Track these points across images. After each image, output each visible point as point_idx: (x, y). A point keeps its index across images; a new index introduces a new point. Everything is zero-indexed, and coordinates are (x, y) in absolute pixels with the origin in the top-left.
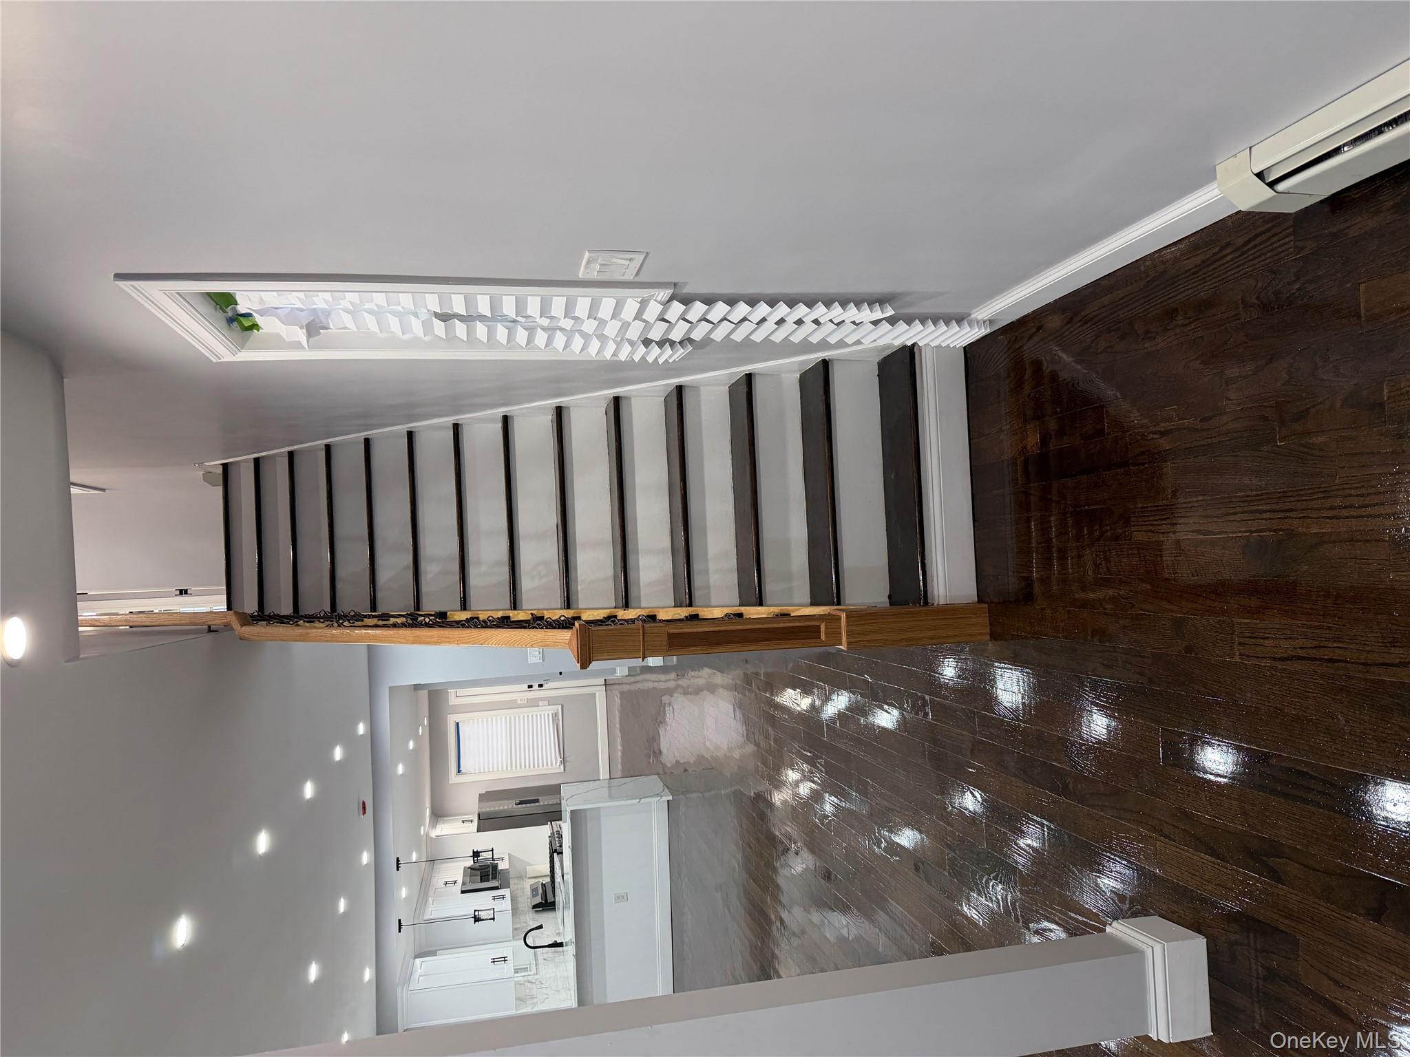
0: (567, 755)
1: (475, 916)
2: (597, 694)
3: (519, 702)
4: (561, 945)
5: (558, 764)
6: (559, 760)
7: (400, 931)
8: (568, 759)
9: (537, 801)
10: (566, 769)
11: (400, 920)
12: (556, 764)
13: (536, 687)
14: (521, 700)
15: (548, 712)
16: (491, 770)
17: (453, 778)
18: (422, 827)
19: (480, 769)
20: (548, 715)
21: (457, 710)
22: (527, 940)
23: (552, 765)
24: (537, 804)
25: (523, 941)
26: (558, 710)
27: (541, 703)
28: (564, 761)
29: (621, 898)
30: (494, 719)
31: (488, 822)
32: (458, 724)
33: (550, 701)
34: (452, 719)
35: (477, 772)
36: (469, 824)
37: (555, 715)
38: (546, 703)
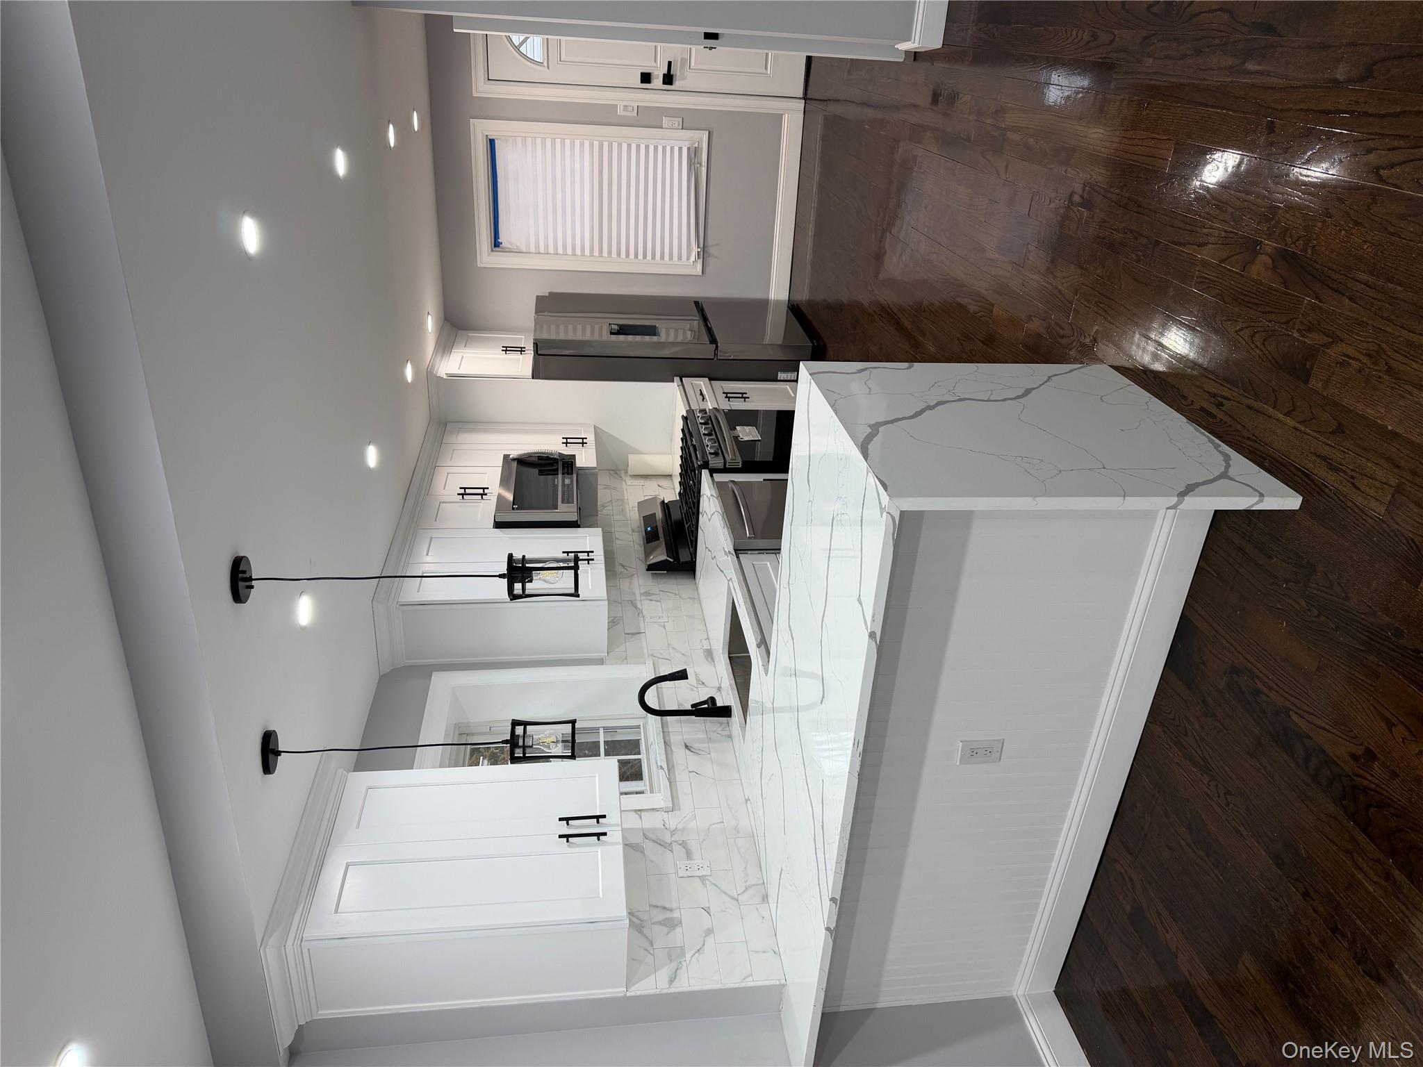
0: (710, 242)
3: (620, 112)
5: (693, 259)
6: (695, 250)
8: (712, 250)
9: (651, 331)
10: (708, 270)
12: (688, 259)
13: (658, 81)
14: (625, 108)
15: (680, 144)
16: (560, 251)
17: (486, 257)
19: (537, 246)
20: (680, 149)
21: (491, 109)
23: (680, 258)
24: (655, 339)
26: (702, 139)
27: (666, 121)
28: (704, 254)
29: (978, 753)
30: (568, 142)
31: (554, 360)
32: (492, 143)
33: (688, 120)
34: (481, 129)
35: (533, 250)
36: (516, 356)
37: (694, 153)
38: (677, 122)
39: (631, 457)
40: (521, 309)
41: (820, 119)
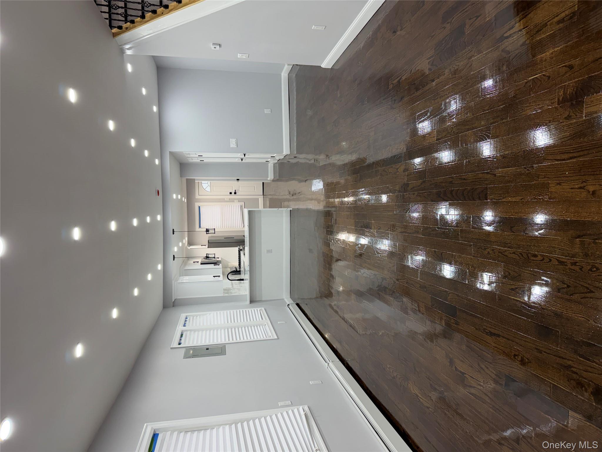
1: (207, 256)
2: (260, 199)
3: (226, 200)
4: (243, 280)
5: (242, 227)
6: (243, 225)
7: (174, 260)
11: (174, 256)
13: (233, 194)
14: (227, 199)
15: (238, 205)
17: (198, 229)
18: (184, 240)
21: (199, 201)
22: (229, 278)
23: (240, 227)
25: (227, 278)
26: (242, 204)
27: (235, 201)
29: (269, 251)
30: (215, 206)
31: (212, 244)
32: (199, 207)
33: (240, 200)
34: (197, 205)
36: (204, 246)
37: (241, 207)
38: (238, 201)
39: (229, 264)
40: (205, 238)
41: (268, 199)
